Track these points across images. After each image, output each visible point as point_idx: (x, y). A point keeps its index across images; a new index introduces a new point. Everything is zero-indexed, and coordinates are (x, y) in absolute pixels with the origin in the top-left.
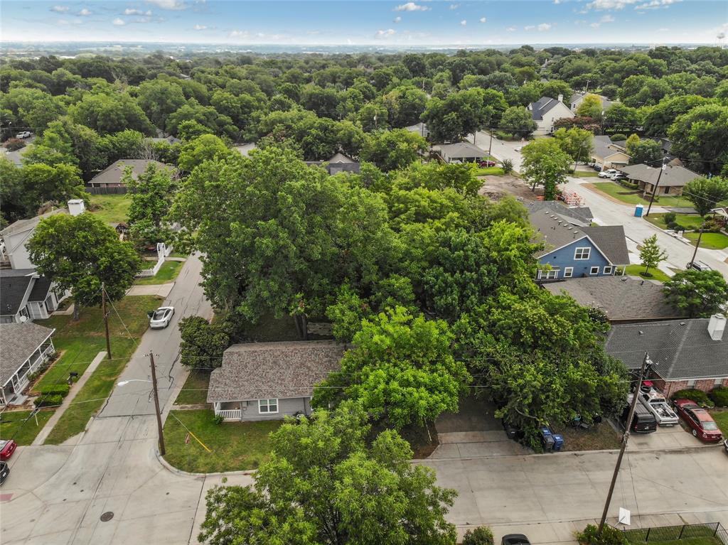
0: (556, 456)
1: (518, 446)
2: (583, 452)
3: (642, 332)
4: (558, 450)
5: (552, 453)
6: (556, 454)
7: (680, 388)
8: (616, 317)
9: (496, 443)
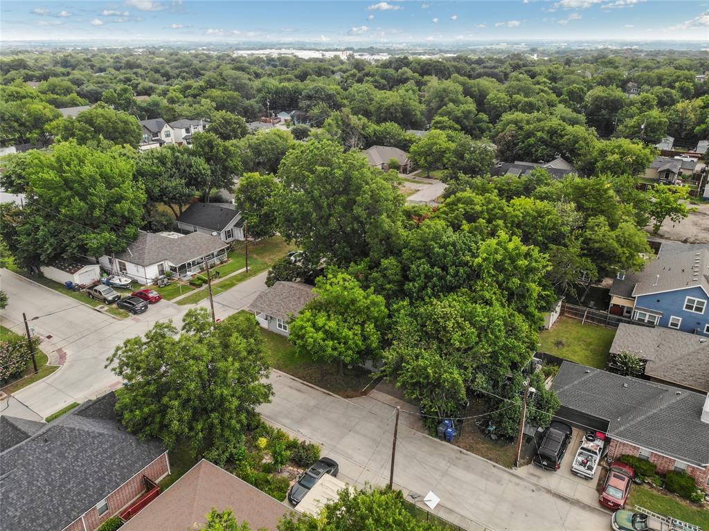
0: (442, 444)
1: (421, 423)
2: (469, 453)
3: (626, 385)
4: (449, 441)
5: (442, 440)
6: (444, 442)
7: (631, 453)
8: (654, 373)
9: (407, 415)
